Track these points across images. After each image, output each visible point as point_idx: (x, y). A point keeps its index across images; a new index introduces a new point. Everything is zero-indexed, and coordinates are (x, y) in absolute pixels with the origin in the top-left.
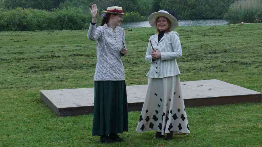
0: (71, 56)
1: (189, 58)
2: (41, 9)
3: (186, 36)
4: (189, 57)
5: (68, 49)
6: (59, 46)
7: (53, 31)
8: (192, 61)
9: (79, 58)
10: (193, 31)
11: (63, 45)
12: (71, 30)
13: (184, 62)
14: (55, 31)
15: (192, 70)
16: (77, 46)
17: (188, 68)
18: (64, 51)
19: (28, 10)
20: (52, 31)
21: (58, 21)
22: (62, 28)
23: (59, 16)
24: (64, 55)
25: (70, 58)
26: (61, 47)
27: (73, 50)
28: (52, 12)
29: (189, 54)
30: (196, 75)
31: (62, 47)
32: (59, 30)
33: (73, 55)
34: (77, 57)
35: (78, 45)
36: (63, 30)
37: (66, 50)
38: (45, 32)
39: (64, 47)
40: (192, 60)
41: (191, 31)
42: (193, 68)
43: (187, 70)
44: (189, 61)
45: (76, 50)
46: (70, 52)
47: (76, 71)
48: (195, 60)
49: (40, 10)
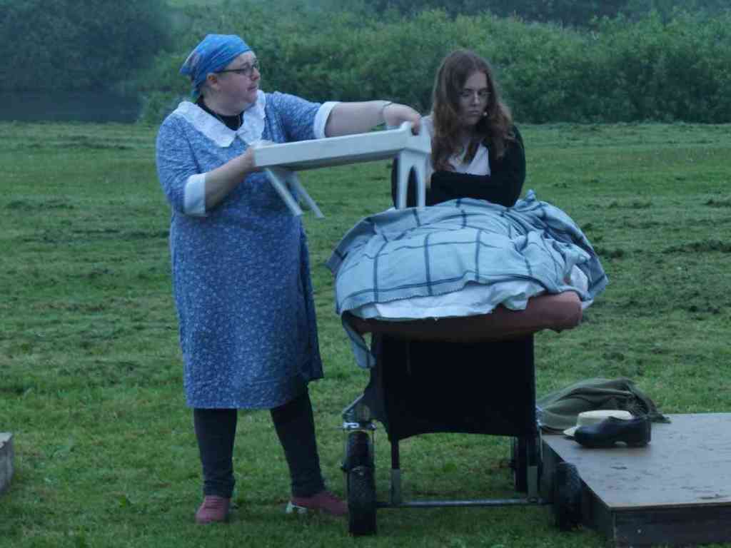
0: (681, 250)
2: (540, 21)
5: (667, 219)
6: (621, 201)
7: (593, 129)
9: (718, 265)
11: (640, 199)
12: (682, 123)
14: (603, 125)
16: (710, 203)
18: (647, 226)
19: (474, 21)
20: (588, 126)
21: (618, 81)
22: (639, 115)
23: (626, 53)
24: (645, 249)
25: (674, 260)
26: (631, 207)
27: (692, 222)
28: (592, 32)
31: (636, 206)
32: (625, 124)
33: (688, 250)
34: (708, 259)
35: (717, 198)
36: (643, 125)
37: (656, 224)
38: (555, 132)
39: (647, 206)
45: (704, 222)
46: (677, 230)
47: (704, 326)
49: (535, 25)
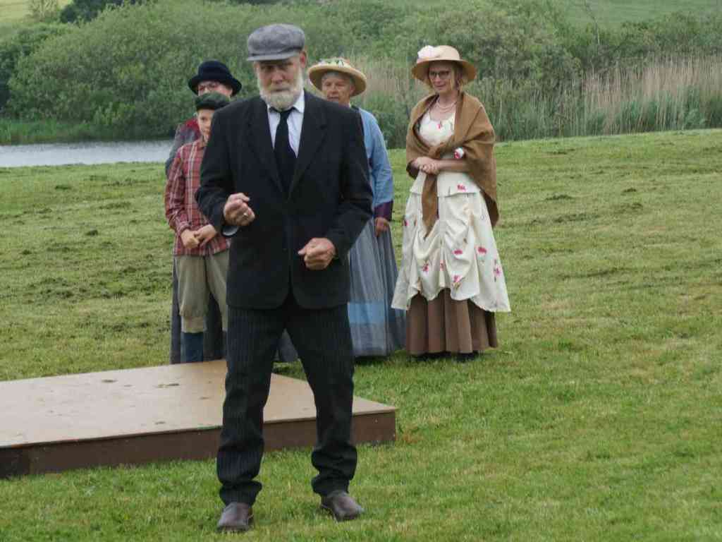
1: (125, 283)
3: (111, 201)
4: (123, 278)
8: (135, 292)
10: (136, 182)
13: (107, 296)
15: (135, 327)
17: (122, 321)
29: (125, 268)
30: (151, 345)
40: (135, 288)
41: (130, 183)
42: (141, 321)
43: (119, 328)
44: (126, 294)
48: (148, 290)
